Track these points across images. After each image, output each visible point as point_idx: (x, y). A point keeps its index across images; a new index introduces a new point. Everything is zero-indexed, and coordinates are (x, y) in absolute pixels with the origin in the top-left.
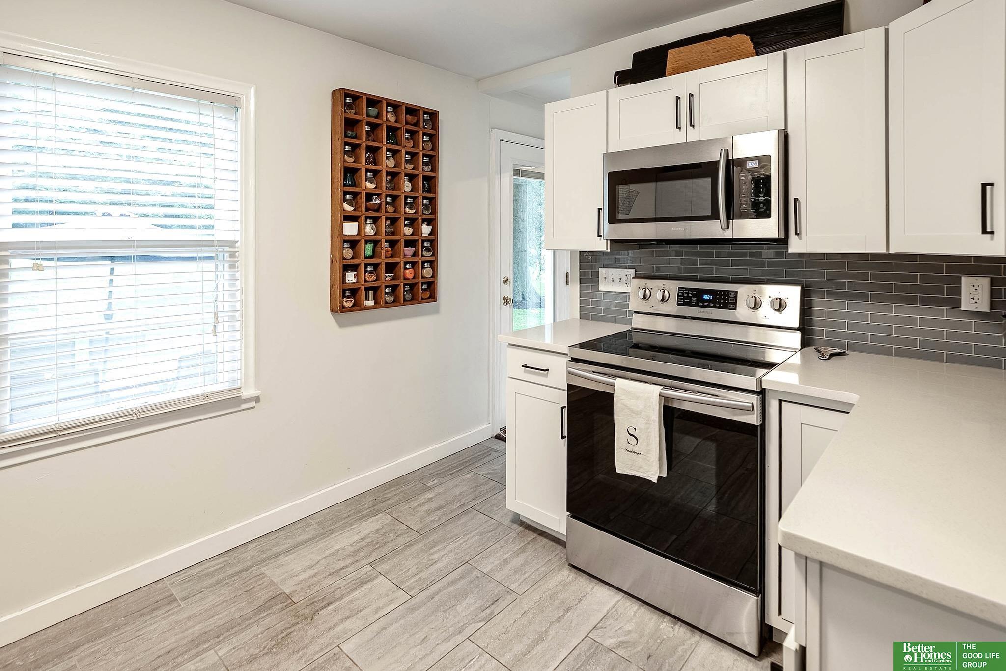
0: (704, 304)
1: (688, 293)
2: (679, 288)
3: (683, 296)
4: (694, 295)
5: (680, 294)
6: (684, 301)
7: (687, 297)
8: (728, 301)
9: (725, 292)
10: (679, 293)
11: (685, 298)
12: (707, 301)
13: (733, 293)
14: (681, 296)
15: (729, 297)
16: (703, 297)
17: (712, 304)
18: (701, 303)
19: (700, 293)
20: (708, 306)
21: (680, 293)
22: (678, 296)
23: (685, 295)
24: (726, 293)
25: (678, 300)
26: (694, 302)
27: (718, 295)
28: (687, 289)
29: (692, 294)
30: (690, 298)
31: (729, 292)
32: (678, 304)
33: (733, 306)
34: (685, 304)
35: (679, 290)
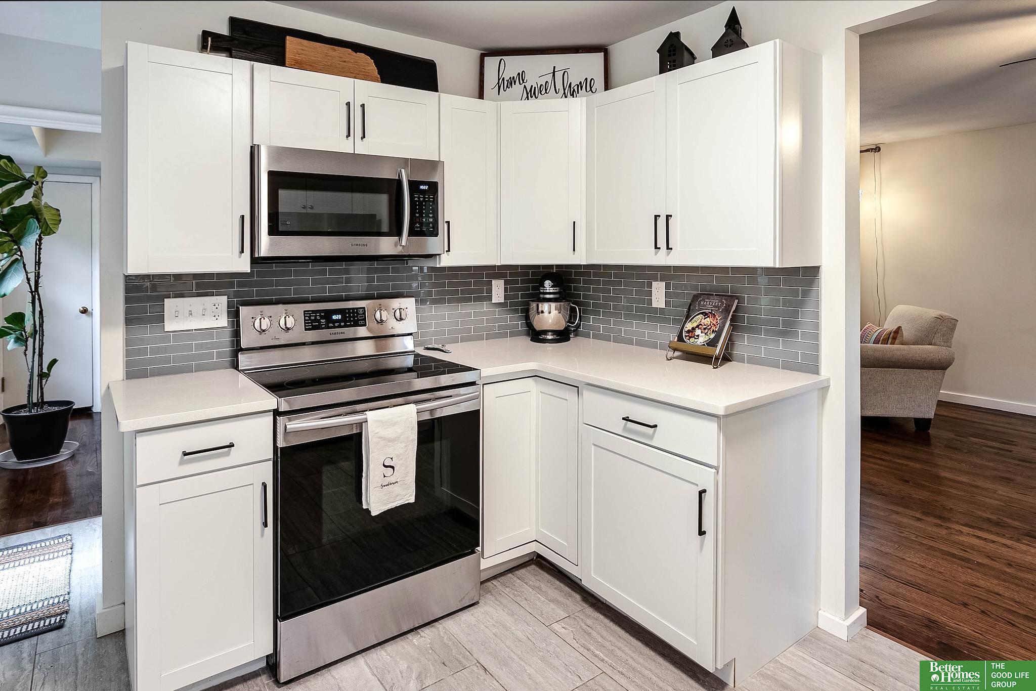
0: (334, 325)
1: (316, 316)
2: (304, 311)
3: (310, 319)
4: (322, 317)
5: (307, 318)
6: (312, 325)
7: (316, 320)
8: (357, 318)
9: (353, 309)
10: (305, 317)
11: (313, 321)
12: (337, 321)
13: (361, 310)
14: (307, 320)
15: (358, 314)
16: (332, 317)
17: (342, 324)
18: (331, 325)
19: (328, 314)
20: (340, 327)
21: (307, 316)
22: (305, 320)
23: (313, 318)
24: (355, 311)
25: (305, 324)
26: (323, 325)
27: (348, 313)
28: (313, 312)
29: (320, 316)
30: (319, 321)
31: (357, 309)
32: (306, 329)
33: (363, 322)
34: (314, 328)
35: (304, 314)
